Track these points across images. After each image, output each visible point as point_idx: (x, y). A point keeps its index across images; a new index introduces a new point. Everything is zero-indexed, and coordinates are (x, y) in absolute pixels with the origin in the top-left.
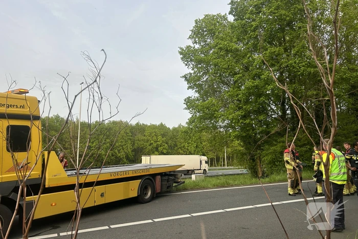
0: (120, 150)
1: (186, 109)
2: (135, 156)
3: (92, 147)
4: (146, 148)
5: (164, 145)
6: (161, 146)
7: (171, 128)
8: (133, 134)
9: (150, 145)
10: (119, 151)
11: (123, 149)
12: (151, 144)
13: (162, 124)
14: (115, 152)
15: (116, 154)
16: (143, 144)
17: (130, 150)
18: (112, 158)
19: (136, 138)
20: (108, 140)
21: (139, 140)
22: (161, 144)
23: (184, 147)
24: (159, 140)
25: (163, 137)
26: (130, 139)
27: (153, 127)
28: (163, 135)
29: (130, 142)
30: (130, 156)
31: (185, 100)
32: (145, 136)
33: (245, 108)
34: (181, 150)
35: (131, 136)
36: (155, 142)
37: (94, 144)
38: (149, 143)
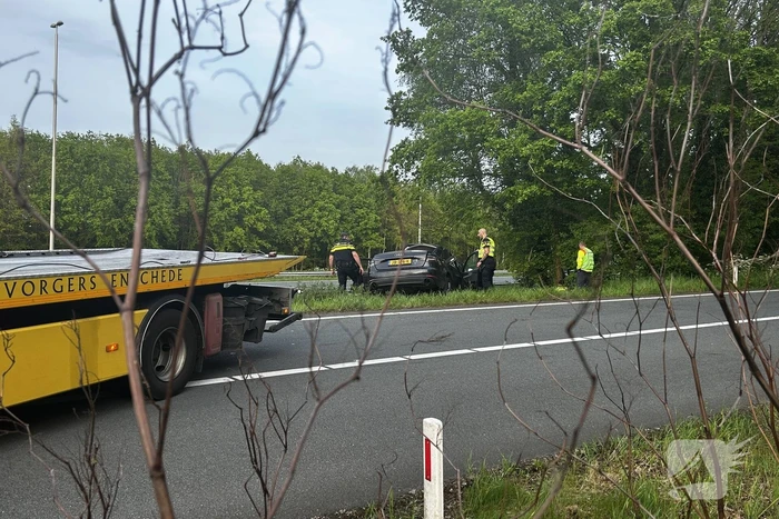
3: (65, 205)
4: (212, 215)
5: (260, 211)
6: (250, 213)
7: (273, 166)
9: (222, 209)
12: (225, 205)
13: (249, 154)
14: (126, 222)
17: (168, 219)
19: (183, 187)
20: (109, 189)
22: (252, 206)
23: (309, 217)
24: (245, 196)
25: (255, 190)
26: (168, 190)
29: (167, 197)
30: (168, 235)
34: (303, 225)
35: (170, 181)
36: (237, 201)
37: (71, 197)
38: (220, 202)
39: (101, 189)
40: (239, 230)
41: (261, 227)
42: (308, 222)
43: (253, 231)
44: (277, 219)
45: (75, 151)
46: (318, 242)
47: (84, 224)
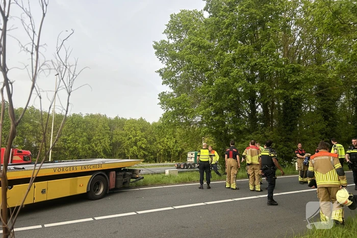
0: (97, 143)
1: (160, 104)
2: (113, 150)
3: (68, 140)
4: (124, 142)
5: (143, 140)
6: (140, 141)
7: (151, 123)
8: (112, 128)
9: (128, 140)
10: (96, 145)
11: (101, 143)
12: (130, 138)
13: (141, 118)
14: (92, 146)
15: (93, 147)
16: (121, 138)
17: (107, 144)
18: (89, 151)
19: (114, 132)
20: (85, 134)
21: (117, 134)
22: (140, 138)
23: (163, 142)
24: (138, 134)
25: (142, 132)
26: (108, 133)
27: (133, 121)
28: (143, 130)
29: (108, 136)
30: (107, 150)
31: (159, 95)
32: (123, 130)
33: (215, 105)
34: (160, 145)
35: (110, 130)
36: (134, 136)
37: (70, 137)
38: (127, 137)
39: (82, 134)
40: (135, 148)
41: (143, 146)
42: (162, 143)
43: (141, 147)
44: (151, 143)
45: (73, 120)
46: (167, 151)
47: (75, 147)
